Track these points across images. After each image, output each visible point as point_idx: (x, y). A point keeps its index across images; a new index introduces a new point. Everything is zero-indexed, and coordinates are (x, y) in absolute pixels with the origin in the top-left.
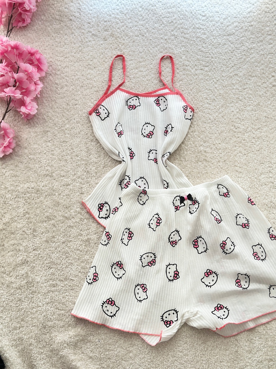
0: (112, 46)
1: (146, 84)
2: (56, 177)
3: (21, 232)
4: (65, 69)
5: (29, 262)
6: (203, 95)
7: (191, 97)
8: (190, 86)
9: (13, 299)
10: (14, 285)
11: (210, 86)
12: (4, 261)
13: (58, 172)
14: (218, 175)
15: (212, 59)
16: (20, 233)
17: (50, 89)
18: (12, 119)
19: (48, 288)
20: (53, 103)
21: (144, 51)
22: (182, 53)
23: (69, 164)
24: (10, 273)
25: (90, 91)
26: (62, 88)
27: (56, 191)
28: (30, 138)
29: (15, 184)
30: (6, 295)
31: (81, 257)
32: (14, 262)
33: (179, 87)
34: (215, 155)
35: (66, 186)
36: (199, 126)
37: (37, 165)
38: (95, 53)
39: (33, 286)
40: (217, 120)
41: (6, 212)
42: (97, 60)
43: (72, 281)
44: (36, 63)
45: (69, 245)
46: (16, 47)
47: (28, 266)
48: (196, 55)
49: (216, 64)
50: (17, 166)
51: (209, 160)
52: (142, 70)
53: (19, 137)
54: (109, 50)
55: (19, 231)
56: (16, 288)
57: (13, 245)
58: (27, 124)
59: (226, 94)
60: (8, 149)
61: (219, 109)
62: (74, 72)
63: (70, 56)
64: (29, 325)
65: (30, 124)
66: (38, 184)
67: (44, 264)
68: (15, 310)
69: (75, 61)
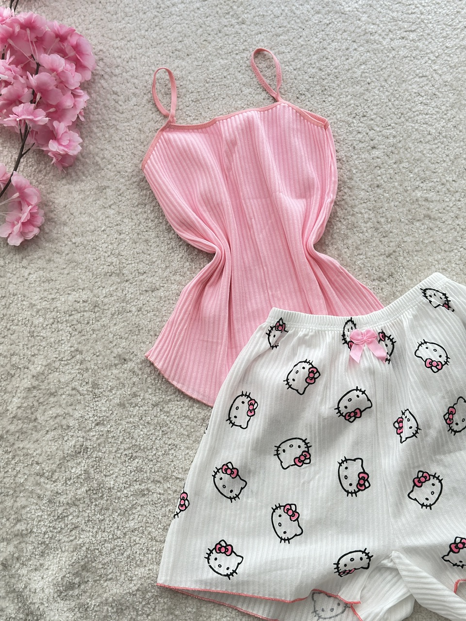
0: (218, 9)
1: (293, 76)
2: (130, 275)
3: (68, 390)
4: (130, 63)
5: (89, 450)
6: (410, 87)
7: (387, 93)
8: (382, 73)
9: (63, 527)
10: (62, 499)
11: (424, 69)
12: (38, 452)
13: (133, 265)
14: (457, 244)
15: (422, 17)
16: (67, 392)
17: (104, 105)
18: (33, 169)
19: (131, 499)
20: (112, 131)
21: (284, 14)
22: (361, 10)
23: (152, 248)
24: (53, 474)
25: (184, 101)
26: (128, 99)
27: (132, 304)
28: (72, 203)
29: (50, 297)
30: (47, 519)
31: (192, 430)
32: (59, 451)
33: (361, 75)
34: (447, 204)
35: (150, 292)
36: (409, 150)
37: (89, 255)
38: (186, 26)
39: (102, 497)
40: (444, 134)
41: (36, 352)
42: (191, 40)
43: (178, 481)
44: (72, 53)
45: (166, 409)
46: (29, 26)
47: (88, 458)
48: (389, 12)
49: (430, 25)
50: (50, 260)
51: (437, 217)
52: (282, 50)
53: (51, 203)
54: (214, 18)
55: (65, 390)
56: (68, 504)
57: (56, 417)
58: (64, 176)
59: (457, 82)
60: (31, 228)
61: (445, 112)
62: (147, 68)
63: (137, 38)
64: (98, 578)
65: (69, 176)
66: (96, 292)
67: (120, 452)
68: (67, 547)
69: (148, 45)
